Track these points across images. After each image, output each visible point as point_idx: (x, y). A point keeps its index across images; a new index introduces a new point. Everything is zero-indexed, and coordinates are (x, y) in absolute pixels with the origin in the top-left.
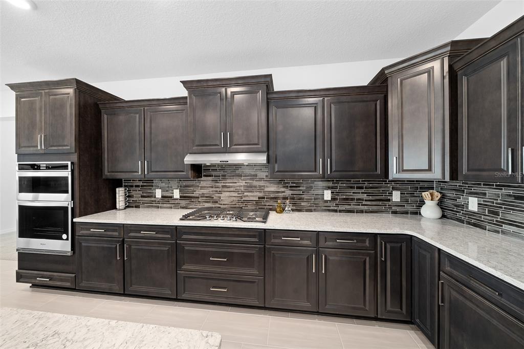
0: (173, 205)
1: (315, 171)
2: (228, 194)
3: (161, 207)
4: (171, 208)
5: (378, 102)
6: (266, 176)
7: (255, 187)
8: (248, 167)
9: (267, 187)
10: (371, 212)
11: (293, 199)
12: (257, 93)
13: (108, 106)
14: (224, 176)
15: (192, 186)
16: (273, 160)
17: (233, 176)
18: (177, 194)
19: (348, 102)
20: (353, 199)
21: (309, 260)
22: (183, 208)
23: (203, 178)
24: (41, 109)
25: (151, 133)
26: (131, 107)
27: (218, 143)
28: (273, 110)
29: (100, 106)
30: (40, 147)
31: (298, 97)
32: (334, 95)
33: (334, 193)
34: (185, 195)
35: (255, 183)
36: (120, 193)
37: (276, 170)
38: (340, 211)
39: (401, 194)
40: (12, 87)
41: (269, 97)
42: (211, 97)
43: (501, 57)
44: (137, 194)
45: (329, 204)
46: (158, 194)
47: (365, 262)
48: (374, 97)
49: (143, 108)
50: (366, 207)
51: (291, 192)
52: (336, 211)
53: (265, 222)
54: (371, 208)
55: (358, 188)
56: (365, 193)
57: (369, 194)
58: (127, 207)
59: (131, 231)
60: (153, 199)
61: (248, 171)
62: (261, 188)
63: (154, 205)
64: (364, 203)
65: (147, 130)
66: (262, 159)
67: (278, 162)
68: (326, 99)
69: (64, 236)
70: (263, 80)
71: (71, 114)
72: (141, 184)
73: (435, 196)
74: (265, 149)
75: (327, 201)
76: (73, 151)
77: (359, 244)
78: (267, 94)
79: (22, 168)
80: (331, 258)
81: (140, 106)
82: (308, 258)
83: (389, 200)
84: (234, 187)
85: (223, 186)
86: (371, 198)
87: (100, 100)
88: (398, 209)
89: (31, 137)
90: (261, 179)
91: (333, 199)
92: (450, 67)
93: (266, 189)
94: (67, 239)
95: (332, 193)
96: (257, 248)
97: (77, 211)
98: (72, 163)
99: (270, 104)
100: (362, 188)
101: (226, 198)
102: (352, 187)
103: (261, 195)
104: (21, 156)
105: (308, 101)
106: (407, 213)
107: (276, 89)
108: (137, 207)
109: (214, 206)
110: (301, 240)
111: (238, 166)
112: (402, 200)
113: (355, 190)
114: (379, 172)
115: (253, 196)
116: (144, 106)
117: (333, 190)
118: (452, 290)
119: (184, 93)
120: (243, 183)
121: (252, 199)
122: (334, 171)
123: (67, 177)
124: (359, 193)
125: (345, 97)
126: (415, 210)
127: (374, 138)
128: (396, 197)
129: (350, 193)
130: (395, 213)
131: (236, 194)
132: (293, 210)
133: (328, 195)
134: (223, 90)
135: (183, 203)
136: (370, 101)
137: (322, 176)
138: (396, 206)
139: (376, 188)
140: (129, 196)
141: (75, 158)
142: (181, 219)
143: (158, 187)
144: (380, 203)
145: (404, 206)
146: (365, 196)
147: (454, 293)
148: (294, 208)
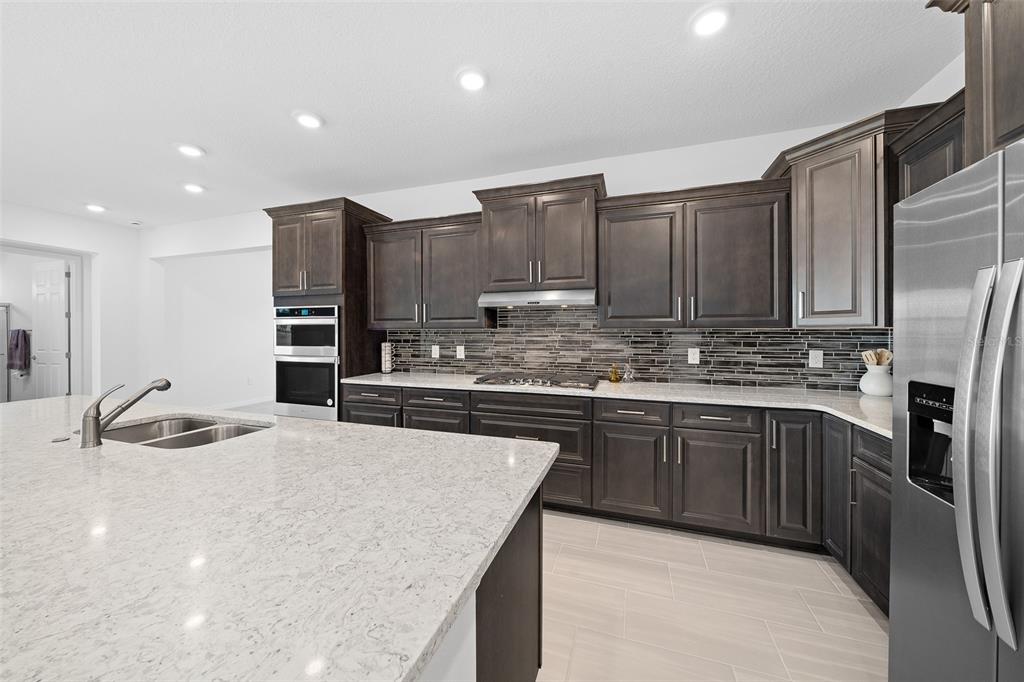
0: (455, 369)
1: (671, 317)
2: (535, 353)
3: (439, 372)
4: (453, 372)
5: (776, 206)
6: (594, 326)
7: (577, 342)
8: (566, 313)
9: (595, 342)
10: (771, 385)
11: (636, 361)
12: (580, 202)
13: (375, 229)
14: (530, 326)
15: (482, 341)
16: (604, 300)
17: (543, 326)
18: (460, 352)
19: (725, 208)
20: (737, 364)
21: (657, 444)
22: (470, 373)
23: (499, 329)
24: (302, 238)
25: (431, 265)
26: (404, 229)
27: (525, 277)
28: (604, 224)
29: (366, 230)
30: (302, 286)
31: (643, 205)
32: (702, 198)
33: (704, 352)
34: (472, 354)
35: (577, 337)
36: (386, 349)
37: (610, 315)
38: (716, 382)
39: (825, 355)
40: (269, 211)
41: (599, 205)
42: (515, 211)
43: (944, 142)
44: (406, 351)
45: (695, 370)
46: (436, 352)
47: (745, 451)
48: (769, 197)
49: (419, 231)
50: (760, 377)
51: (633, 351)
52: (708, 382)
53: (593, 389)
54: (769, 378)
55: (746, 344)
56: (760, 353)
57: (765, 355)
58: (393, 370)
59: (412, 396)
60: (427, 360)
61: (564, 318)
62: (585, 345)
63: (430, 368)
64: (757, 369)
65: (426, 261)
66: (587, 298)
67: (612, 302)
68: (688, 204)
69: (330, 402)
70: (589, 183)
71: (338, 244)
72: (411, 337)
73: (884, 359)
74: (593, 283)
75: (692, 366)
76: (340, 291)
77: (736, 424)
78: (597, 201)
79: (280, 314)
80: (691, 443)
81: (417, 228)
82: (656, 442)
83: (803, 366)
84: (545, 342)
85: (528, 342)
86: (769, 361)
87: (365, 223)
88: (819, 381)
89: (290, 276)
90: (586, 331)
91: (704, 363)
92: (887, 149)
93: (594, 346)
94: (333, 406)
95: (701, 352)
96: (581, 424)
97: (344, 369)
98: (339, 307)
99: (600, 216)
100: (753, 345)
101: (534, 357)
102: (735, 344)
103: (586, 355)
104: (278, 299)
105: (659, 209)
106: (835, 387)
107: (610, 194)
108: (406, 370)
109: (513, 371)
110: (646, 414)
111: (550, 310)
112: (826, 366)
113: (742, 349)
114: (776, 316)
115: (574, 357)
116: (421, 227)
117: (704, 348)
118: (865, 480)
119: (477, 207)
120: (558, 337)
121: (571, 360)
122: (702, 316)
123: (334, 326)
124: (749, 353)
125: (719, 201)
126: (852, 383)
127: (768, 264)
128: (816, 359)
129: (733, 353)
130: (813, 386)
131: (547, 354)
132: (636, 379)
133: (694, 356)
134: (532, 199)
135: (470, 366)
136: (761, 205)
137: (681, 324)
138: (816, 375)
139: (779, 344)
140: (396, 355)
141: (342, 300)
142: (475, 383)
143: (434, 343)
144: (787, 370)
145: (831, 375)
146: (758, 359)
147: (867, 483)
148: (639, 375)
